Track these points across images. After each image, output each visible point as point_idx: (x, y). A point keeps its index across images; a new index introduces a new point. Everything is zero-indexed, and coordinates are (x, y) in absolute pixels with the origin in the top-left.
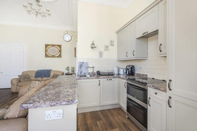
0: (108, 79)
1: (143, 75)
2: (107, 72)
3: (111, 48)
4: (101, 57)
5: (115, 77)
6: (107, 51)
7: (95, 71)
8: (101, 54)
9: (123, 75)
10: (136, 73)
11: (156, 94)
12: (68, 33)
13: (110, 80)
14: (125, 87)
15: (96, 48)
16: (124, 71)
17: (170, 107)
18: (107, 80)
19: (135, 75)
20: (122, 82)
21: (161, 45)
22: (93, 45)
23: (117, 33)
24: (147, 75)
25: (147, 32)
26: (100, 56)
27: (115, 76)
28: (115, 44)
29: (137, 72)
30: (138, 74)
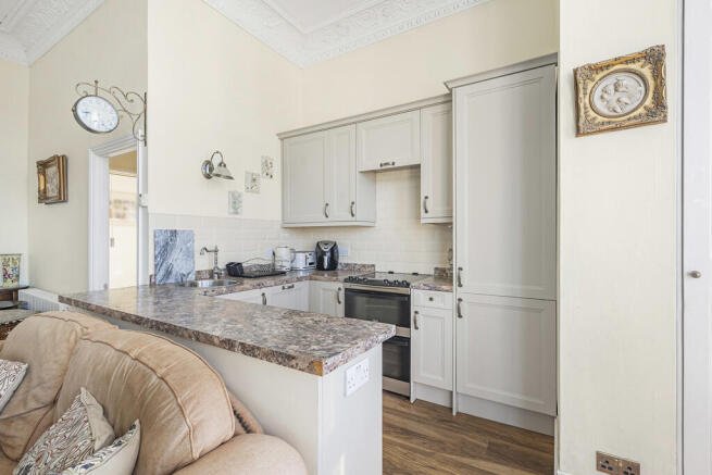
0: (287, 286)
1: (364, 266)
2: (255, 266)
3: (264, 182)
4: (237, 213)
5: (300, 279)
6: (253, 192)
7: (222, 265)
8: (235, 202)
9: (306, 270)
10: (340, 261)
11: (431, 299)
12: (100, 93)
13: (290, 287)
14: (339, 302)
15: (231, 178)
16: (307, 258)
17: (460, 316)
18: (283, 288)
19: (339, 267)
20: (324, 289)
21: (426, 198)
22: (222, 168)
23: (282, 140)
24: (373, 266)
25: (393, 164)
26: (232, 210)
27: (301, 274)
28: (276, 170)
29: (342, 260)
30: (347, 265)
